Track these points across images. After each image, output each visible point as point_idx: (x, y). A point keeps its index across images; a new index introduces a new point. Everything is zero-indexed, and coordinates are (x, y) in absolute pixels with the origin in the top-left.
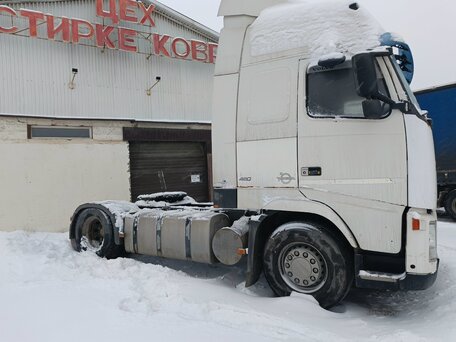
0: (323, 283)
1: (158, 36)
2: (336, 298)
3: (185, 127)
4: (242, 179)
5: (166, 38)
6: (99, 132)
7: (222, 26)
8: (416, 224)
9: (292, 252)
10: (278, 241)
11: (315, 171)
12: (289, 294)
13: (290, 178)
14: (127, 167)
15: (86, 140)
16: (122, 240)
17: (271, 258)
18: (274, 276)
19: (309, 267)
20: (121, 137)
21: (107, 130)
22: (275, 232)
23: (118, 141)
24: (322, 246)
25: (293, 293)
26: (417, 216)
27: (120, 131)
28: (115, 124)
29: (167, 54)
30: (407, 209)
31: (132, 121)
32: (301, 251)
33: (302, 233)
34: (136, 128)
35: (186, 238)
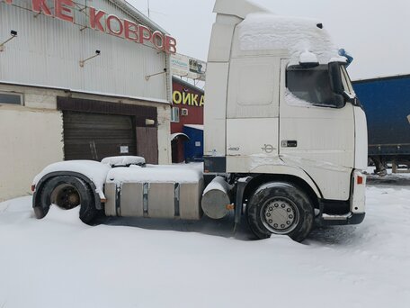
0: (295, 226)
1: (94, 10)
2: (305, 235)
3: (116, 101)
4: (231, 149)
5: (101, 13)
6: (31, 100)
7: (214, 21)
8: (360, 180)
9: (273, 204)
10: (261, 196)
11: (292, 144)
12: (269, 237)
13: (272, 149)
14: (61, 137)
15: (18, 106)
16: (103, 204)
17: (255, 210)
18: (257, 224)
19: (286, 214)
20: (55, 106)
21: (41, 97)
22: (258, 190)
23: (52, 110)
24: (296, 198)
25: (273, 235)
26: (361, 175)
27: (54, 100)
28: (49, 92)
29: (102, 29)
30: (354, 169)
31: (66, 91)
32: (280, 203)
33: (281, 190)
34: (70, 98)
35: (176, 199)
